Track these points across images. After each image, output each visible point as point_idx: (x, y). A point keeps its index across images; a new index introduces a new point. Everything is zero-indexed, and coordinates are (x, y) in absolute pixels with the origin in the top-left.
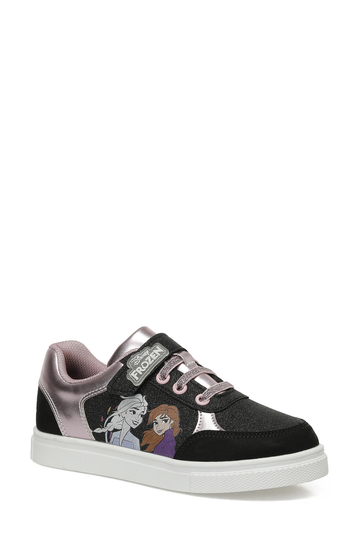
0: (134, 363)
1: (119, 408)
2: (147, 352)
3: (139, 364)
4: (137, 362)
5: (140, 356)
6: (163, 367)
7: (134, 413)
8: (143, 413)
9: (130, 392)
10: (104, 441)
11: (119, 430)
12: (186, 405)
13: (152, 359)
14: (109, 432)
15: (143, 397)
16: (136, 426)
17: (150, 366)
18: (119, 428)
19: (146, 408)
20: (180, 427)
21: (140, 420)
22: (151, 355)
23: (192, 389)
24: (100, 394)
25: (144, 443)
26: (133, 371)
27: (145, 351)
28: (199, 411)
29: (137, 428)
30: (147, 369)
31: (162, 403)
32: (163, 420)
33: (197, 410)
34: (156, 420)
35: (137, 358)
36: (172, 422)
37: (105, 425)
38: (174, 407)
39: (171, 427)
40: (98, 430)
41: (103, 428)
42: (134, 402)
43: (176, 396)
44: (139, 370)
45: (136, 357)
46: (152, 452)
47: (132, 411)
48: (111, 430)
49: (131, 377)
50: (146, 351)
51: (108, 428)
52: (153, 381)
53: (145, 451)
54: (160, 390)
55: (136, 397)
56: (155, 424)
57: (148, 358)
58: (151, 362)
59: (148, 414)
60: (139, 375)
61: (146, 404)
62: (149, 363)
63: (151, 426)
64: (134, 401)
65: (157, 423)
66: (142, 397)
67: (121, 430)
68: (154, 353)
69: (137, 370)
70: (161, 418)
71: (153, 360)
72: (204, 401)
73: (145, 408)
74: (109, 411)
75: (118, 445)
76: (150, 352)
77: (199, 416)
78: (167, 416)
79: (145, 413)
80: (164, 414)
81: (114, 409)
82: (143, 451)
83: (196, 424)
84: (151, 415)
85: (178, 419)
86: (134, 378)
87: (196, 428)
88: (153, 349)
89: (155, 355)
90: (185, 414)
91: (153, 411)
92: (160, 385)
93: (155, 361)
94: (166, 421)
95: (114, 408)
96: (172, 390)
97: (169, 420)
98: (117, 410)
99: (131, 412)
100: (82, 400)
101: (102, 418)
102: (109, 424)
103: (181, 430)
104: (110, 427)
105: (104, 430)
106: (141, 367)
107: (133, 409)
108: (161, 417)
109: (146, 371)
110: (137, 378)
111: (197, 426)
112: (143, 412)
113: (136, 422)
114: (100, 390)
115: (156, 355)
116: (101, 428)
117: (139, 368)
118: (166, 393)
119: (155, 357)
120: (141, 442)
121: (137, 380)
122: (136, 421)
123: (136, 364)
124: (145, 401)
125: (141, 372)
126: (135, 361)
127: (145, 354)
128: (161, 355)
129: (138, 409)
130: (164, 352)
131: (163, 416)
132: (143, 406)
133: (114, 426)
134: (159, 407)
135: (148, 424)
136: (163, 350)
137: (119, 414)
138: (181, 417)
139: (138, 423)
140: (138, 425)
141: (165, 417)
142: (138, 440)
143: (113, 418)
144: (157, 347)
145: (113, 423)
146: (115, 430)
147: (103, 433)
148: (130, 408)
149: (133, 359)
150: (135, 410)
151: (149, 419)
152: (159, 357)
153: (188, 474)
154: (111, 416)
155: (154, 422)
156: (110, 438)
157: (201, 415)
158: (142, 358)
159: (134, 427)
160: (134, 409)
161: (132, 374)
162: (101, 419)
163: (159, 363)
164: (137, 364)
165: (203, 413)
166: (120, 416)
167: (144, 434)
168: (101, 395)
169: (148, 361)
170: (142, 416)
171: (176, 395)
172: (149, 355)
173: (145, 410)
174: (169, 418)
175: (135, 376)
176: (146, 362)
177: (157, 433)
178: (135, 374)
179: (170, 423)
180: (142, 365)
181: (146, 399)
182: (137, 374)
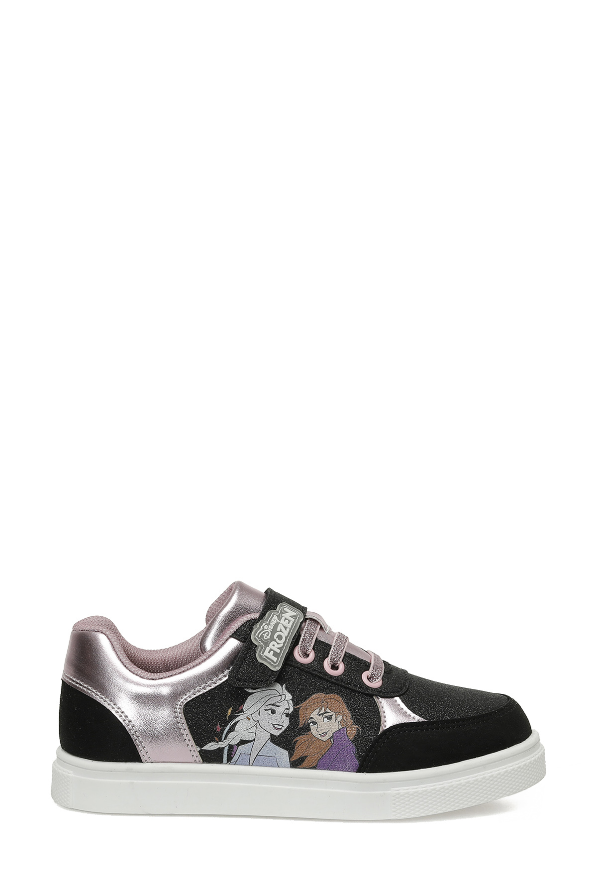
0: (262, 636)
1: (245, 708)
2: (275, 617)
3: (271, 637)
4: (268, 635)
5: (267, 625)
7: (273, 712)
8: (287, 711)
9: (266, 681)
11: (250, 741)
13: (286, 628)
14: (231, 747)
15: (282, 687)
16: (280, 732)
17: (286, 638)
18: (249, 737)
19: (291, 702)
20: (355, 723)
21: (286, 722)
22: (282, 621)
23: (352, 666)
25: (294, 758)
26: (265, 649)
27: (272, 618)
28: (375, 698)
29: (282, 735)
30: (284, 643)
32: (324, 716)
33: (372, 696)
34: (311, 718)
35: (265, 628)
36: (340, 718)
37: (224, 736)
39: (340, 726)
40: (211, 746)
41: (221, 741)
42: (270, 695)
43: (334, 678)
44: (274, 645)
45: (263, 627)
46: (314, 768)
47: (269, 710)
48: (235, 742)
49: (264, 658)
50: (273, 616)
51: (230, 740)
52: (293, 660)
54: (307, 672)
55: (270, 688)
56: (311, 724)
57: (280, 627)
58: (286, 633)
60: (275, 654)
61: (289, 696)
62: (283, 633)
63: (307, 729)
64: (268, 694)
65: (315, 723)
66: (280, 687)
67: (254, 740)
68: (286, 619)
69: (271, 645)
70: (319, 715)
71: (288, 630)
72: (376, 681)
73: (288, 703)
74: (229, 714)
75: (247, 765)
76: (279, 618)
77: (379, 705)
78: (328, 710)
79: (291, 710)
80: (323, 708)
81: (238, 710)
82: (296, 768)
84: (301, 712)
85: (347, 713)
86: (269, 659)
88: (282, 613)
89: (287, 621)
91: (303, 705)
92: (306, 666)
93: (290, 629)
94: (329, 718)
96: (325, 671)
97: (334, 715)
98: (242, 711)
99: (267, 712)
101: (218, 726)
102: (232, 735)
103: (358, 728)
104: (233, 738)
105: (223, 744)
106: (275, 641)
108: (319, 712)
109: (283, 647)
110: (275, 659)
111: (383, 720)
112: (288, 709)
113: (278, 725)
116: (217, 742)
117: (273, 643)
118: (317, 676)
119: (288, 623)
121: (275, 661)
122: (278, 723)
123: (266, 637)
124: (286, 692)
125: (278, 649)
126: (264, 633)
128: (295, 621)
129: (278, 706)
130: (297, 615)
131: (322, 712)
132: (285, 700)
133: (240, 736)
135: (300, 726)
136: (295, 613)
137: (247, 718)
139: (282, 726)
140: (283, 729)
141: (326, 712)
142: (286, 753)
143: (238, 725)
144: (286, 609)
145: (239, 732)
146: (243, 742)
148: (265, 705)
149: (258, 631)
150: (274, 708)
151: (301, 718)
153: (386, 792)
154: (234, 722)
155: (309, 722)
156: (232, 756)
157: (381, 703)
158: (271, 627)
159: (277, 733)
160: (272, 707)
161: (266, 653)
162: (216, 728)
164: (268, 637)
165: (382, 700)
166: (249, 719)
167: (295, 743)
169: (281, 631)
170: (287, 715)
172: (279, 621)
173: (290, 705)
174: (332, 713)
175: (271, 655)
176: (280, 633)
177: (320, 738)
178: (269, 652)
179: (336, 720)
180: (275, 638)
181: (287, 689)
182: (272, 652)
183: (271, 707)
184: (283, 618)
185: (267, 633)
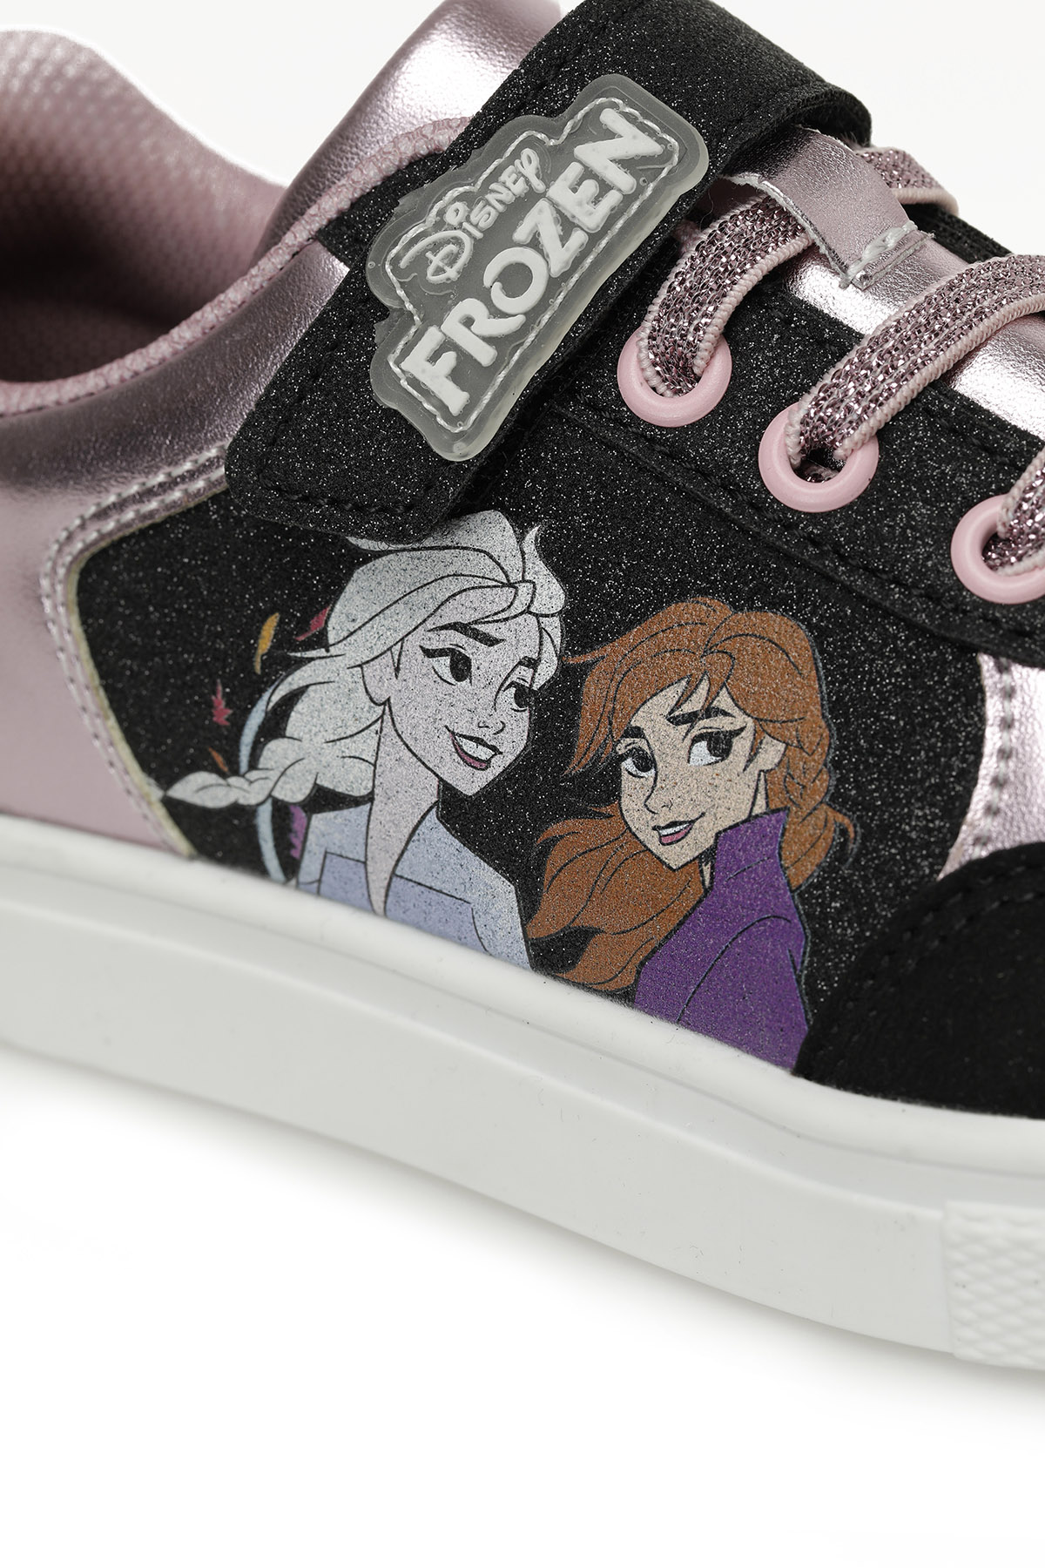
0: (421, 261)
1: (337, 622)
2: (529, 163)
3: (465, 273)
4: (452, 259)
5: (470, 200)
6: (663, 293)
7: (461, 668)
8: (526, 673)
9: (408, 508)
10: (256, 867)
11: (356, 802)
12: (874, 606)
13: (567, 225)
15: (521, 539)
16: (484, 777)
17: (553, 284)
18: (351, 780)
19: (554, 626)
20: (837, 799)
21: (513, 733)
22: (559, 190)
23: (922, 464)
24: (189, 510)
25: (552, 920)
26: (419, 335)
27: (511, 161)
28: (986, 663)
29: (492, 792)
30: (532, 315)
31: (680, 592)
32: (695, 732)
33: (967, 653)
34: (638, 733)
35: (451, 218)
36: (771, 754)
37: (245, 750)
38: (777, 624)
39: (761, 801)
40: (199, 789)
41: (235, 772)
42: (456, 575)
43: (790, 526)
44: (468, 322)
45: (441, 213)
46: (626, 996)
47: (442, 653)
48: (294, 791)
49: (404, 383)
50: (516, 154)
51: (274, 775)
52: (593, 406)
53: (567, 981)
54: (660, 478)
55: (462, 538)
56: (628, 764)
57: (540, 219)
58: (560, 256)
59: (569, 678)
60: (466, 372)
61: (552, 595)
62: (545, 257)
63: (603, 786)
64: (450, 570)
65: (646, 762)
66: (513, 541)
67: (370, 798)
68: (588, 173)
69: (452, 325)
70: (676, 721)
71: (578, 238)
72: (1027, 563)
73: (541, 630)
74: (265, 643)
75: (361, 908)
76: (550, 169)
77: (993, 708)
78: (724, 701)
79: (547, 670)
80: (704, 686)
81: (304, 634)
82: (555, 978)
83: (969, 778)
84: (593, 690)
85: (818, 731)
86: (426, 393)
87: (969, 816)
88: (580, 136)
89: (590, 187)
90: (872, 682)
91: (612, 653)
92: (652, 440)
93: (594, 238)
94: (720, 745)
95: (303, 625)
96: (759, 477)
97: (747, 735)
98: (320, 641)
99: (433, 661)
100: (60, 551)
101: (219, 700)
102: (276, 751)
103: (844, 832)
104: (285, 770)
105: (246, 791)
106: (485, 296)
107: (451, 632)
108: (678, 705)
109: (524, 330)
110: (455, 399)
111: (982, 793)
112: (532, 664)
113: (479, 741)
114: (183, 477)
115: (605, 187)
116: (223, 775)
117: (470, 306)
118: (709, 509)
119: (596, 201)
120: (529, 905)
121: (455, 409)
122: (478, 733)
123: (442, 271)
124: (539, 571)
125: (489, 340)
126: (436, 247)
127: (509, 187)
128: (640, 190)
129: (491, 641)
130: (666, 157)
131: (695, 704)
132: (528, 611)
133: (310, 764)
134: (654, 624)
135: (575, 767)
136: (660, 141)
137: (341, 677)
138: (836, 708)
139: (493, 748)
140: (498, 766)
141: (710, 712)
142: (503, 890)
143: (299, 707)
144: (610, 118)
145: (306, 744)
146: (324, 800)
147: (241, 815)
148: (429, 625)
149: (412, 233)
150: (470, 647)
151: (586, 723)
152: (628, 199)
154: (282, 691)
155: (620, 750)
156: (295, 852)
157: (1009, 694)
158: (484, 217)
159: (470, 783)
161: (416, 363)
162: (210, 705)
163: (632, 257)
164: (452, 273)
165: (1021, 674)
166: (351, 687)
167: (545, 852)
168: (194, 514)
169: (535, 243)
170: (523, 695)
171: (788, 518)
172: (538, 185)
173: (548, 646)
174: (740, 720)
175: (438, 378)
176: (528, 257)
177: (654, 845)
178: (434, 358)
179: (750, 760)
180: (487, 282)
181: (547, 551)
182: (449, 360)
183: (457, 638)
184: (574, 170)
185: (451, 248)
